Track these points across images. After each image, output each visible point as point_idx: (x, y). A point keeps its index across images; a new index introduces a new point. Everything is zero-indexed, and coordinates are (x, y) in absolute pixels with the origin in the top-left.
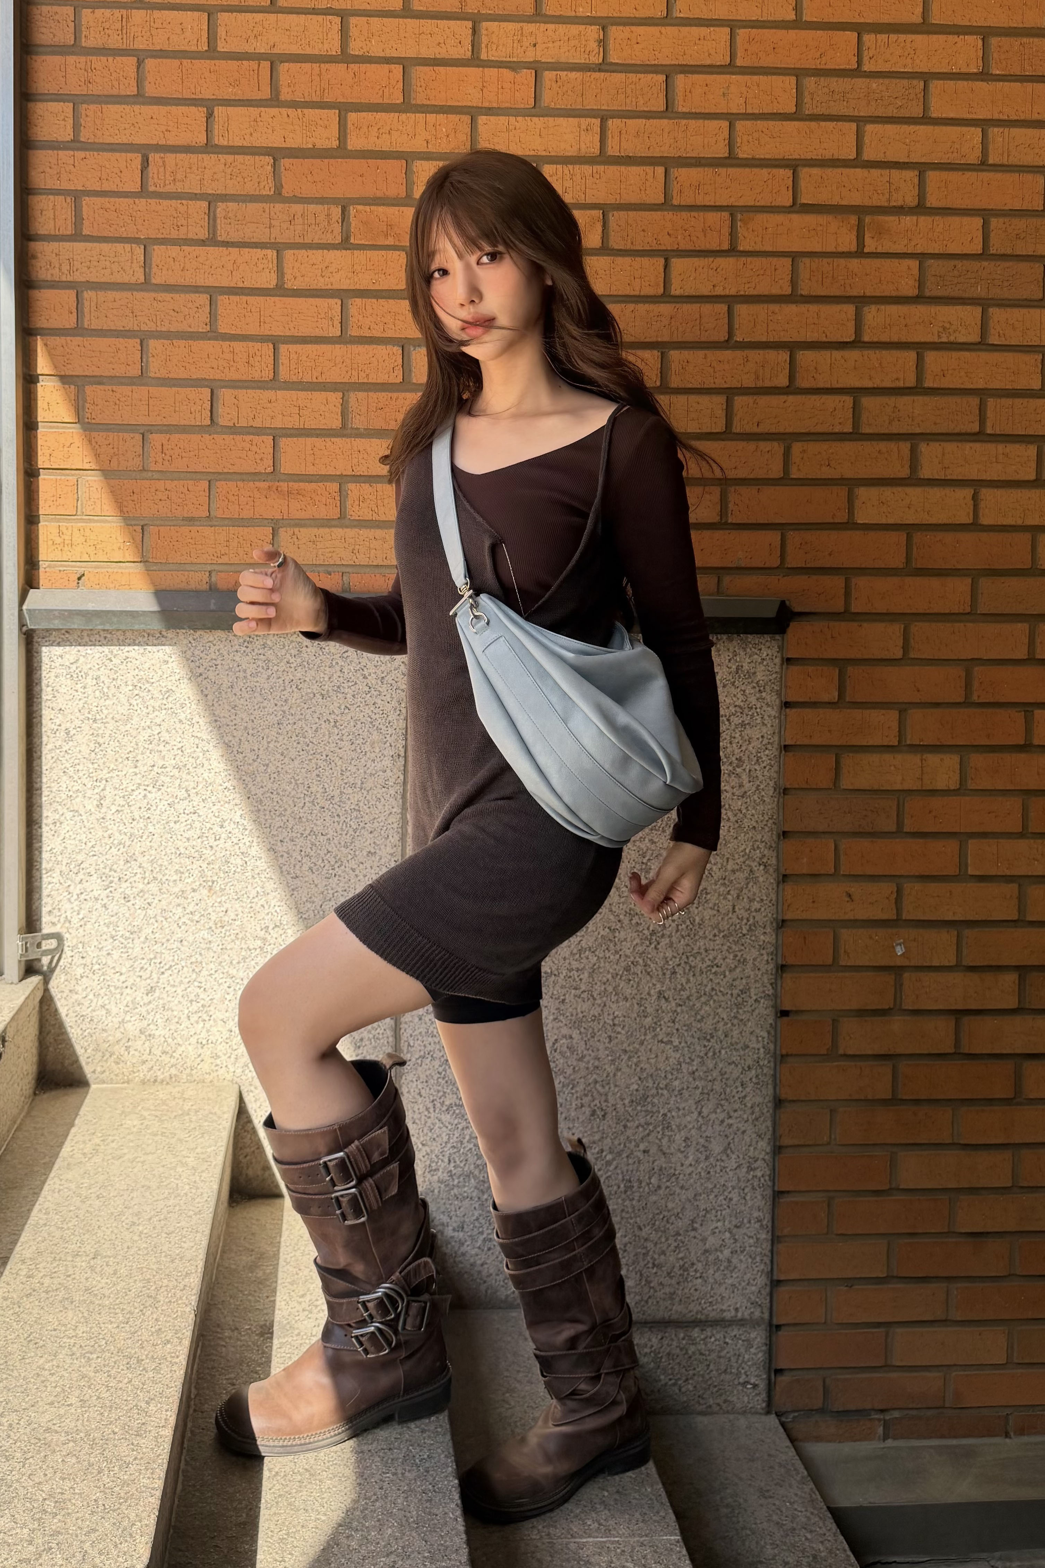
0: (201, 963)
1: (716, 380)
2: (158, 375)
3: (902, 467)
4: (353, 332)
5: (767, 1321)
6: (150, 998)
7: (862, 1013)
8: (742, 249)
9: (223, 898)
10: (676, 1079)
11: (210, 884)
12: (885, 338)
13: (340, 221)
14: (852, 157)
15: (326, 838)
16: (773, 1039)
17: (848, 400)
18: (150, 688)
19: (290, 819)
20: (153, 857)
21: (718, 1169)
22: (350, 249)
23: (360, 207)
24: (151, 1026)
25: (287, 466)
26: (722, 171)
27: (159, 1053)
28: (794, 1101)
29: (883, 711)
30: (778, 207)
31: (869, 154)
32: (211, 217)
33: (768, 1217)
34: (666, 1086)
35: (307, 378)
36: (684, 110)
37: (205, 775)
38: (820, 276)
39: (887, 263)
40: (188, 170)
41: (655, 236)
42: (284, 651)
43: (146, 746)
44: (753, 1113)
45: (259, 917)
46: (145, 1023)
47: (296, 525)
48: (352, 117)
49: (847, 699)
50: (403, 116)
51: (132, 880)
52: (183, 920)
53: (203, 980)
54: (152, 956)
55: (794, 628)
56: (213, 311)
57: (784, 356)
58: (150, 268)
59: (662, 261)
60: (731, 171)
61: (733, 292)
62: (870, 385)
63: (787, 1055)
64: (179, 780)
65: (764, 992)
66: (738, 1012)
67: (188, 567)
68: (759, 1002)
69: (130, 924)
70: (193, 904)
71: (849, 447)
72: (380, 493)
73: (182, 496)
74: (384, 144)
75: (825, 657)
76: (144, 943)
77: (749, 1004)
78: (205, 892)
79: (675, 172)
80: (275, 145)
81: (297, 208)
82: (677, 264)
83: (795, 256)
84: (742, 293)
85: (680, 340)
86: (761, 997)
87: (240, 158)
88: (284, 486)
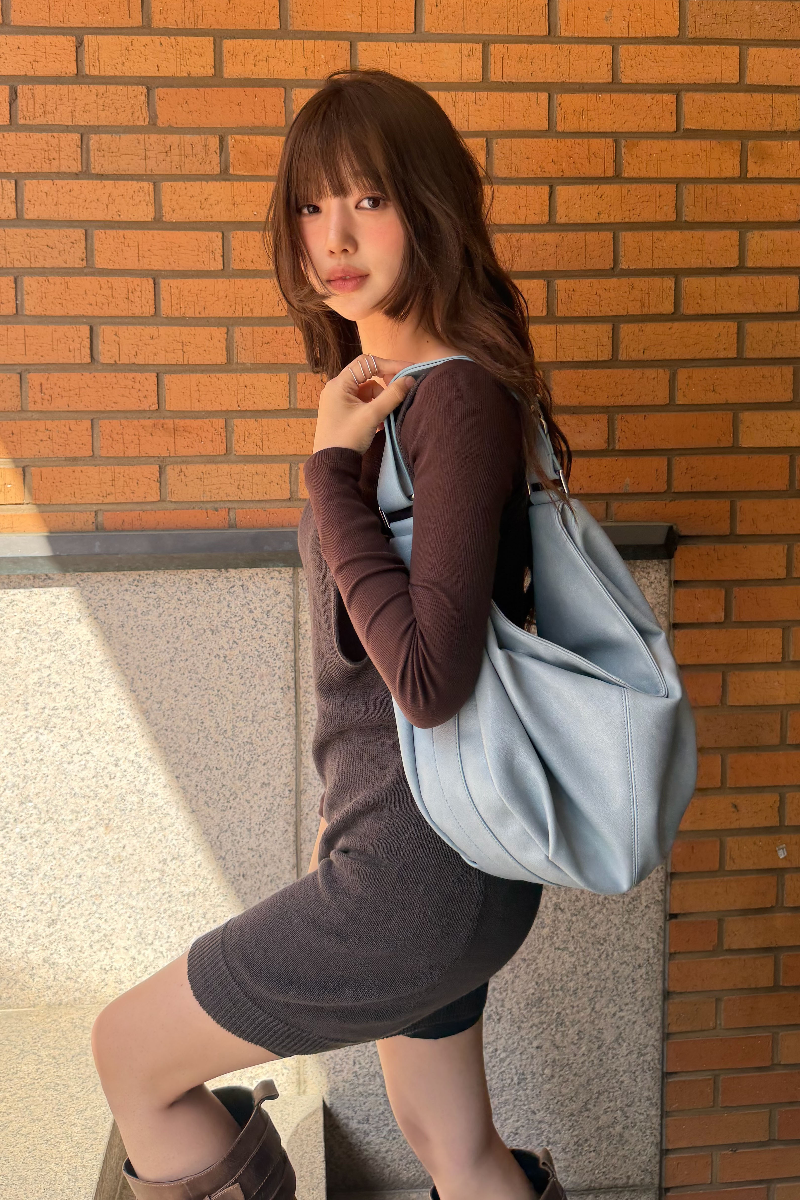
0: (101, 895)
1: (602, 309)
2: (34, 313)
3: (785, 390)
4: (236, 265)
5: (657, 1186)
6: (52, 930)
7: (745, 912)
8: (626, 175)
9: (121, 835)
10: (571, 980)
11: (107, 822)
12: (768, 264)
13: (218, 151)
14: (734, 81)
15: (220, 772)
16: (662, 939)
17: (733, 326)
18: (38, 631)
19: (185, 755)
20: (48, 798)
21: (610, 1055)
22: (229, 180)
23: (238, 137)
24: (55, 956)
25: (172, 403)
26: (606, 96)
27: (64, 979)
28: (681, 993)
29: (768, 630)
30: (662, 132)
31: (753, 78)
32: (84, 150)
33: (657, 1095)
34: (562, 987)
35: (190, 313)
36: (567, 34)
37: (98, 716)
38: (704, 203)
39: (769, 188)
40: (58, 102)
41: (540, 163)
42: (174, 589)
43: (36, 689)
44: (643, 1006)
45: (157, 851)
46: (49, 952)
47: (183, 462)
48: (227, 44)
49: (733, 619)
50: (281, 43)
51: (28, 820)
52: (80, 857)
53: (104, 911)
54: (51, 891)
55: (682, 552)
56: (89, 246)
57: (669, 283)
58: (22, 203)
59: (547, 189)
60: (614, 96)
61: (618, 219)
62: (754, 310)
63: (675, 953)
64: (71, 722)
65: (654, 898)
66: (629, 918)
67: (73, 508)
68: (649, 907)
69: (28, 862)
70: (90, 841)
71: (734, 372)
72: (265, 428)
73: (64, 436)
74: (262, 72)
75: (712, 579)
76: (43, 879)
77: (640, 909)
78: (101, 829)
79: (558, 98)
80: (148, 75)
81: (174, 139)
82: (562, 191)
83: (678, 182)
84: (627, 220)
85: (565, 269)
86: (651, 903)
87: (112, 88)
88: (169, 423)
